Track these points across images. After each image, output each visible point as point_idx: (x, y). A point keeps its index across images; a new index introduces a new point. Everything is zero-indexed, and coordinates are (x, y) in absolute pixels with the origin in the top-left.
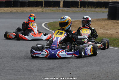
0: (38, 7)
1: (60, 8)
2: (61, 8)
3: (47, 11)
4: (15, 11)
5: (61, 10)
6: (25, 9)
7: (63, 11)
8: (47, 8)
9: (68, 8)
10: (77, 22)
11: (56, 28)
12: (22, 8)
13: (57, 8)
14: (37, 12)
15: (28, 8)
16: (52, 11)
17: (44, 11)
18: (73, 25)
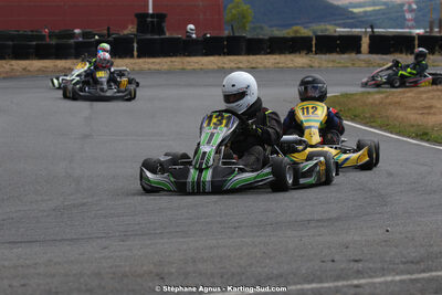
0: (298, 55)
1: (361, 56)
2: (365, 56)
3: (325, 64)
4: (233, 65)
5: (364, 60)
6: (259, 60)
7: (369, 63)
8: (323, 56)
9: (384, 57)
10: (409, 94)
11: (349, 109)
12: (251, 58)
13: (353, 55)
14: (296, 67)
15: (268, 56)
16: (336, 65)
17: (316, 64)
18: (399, 103)
